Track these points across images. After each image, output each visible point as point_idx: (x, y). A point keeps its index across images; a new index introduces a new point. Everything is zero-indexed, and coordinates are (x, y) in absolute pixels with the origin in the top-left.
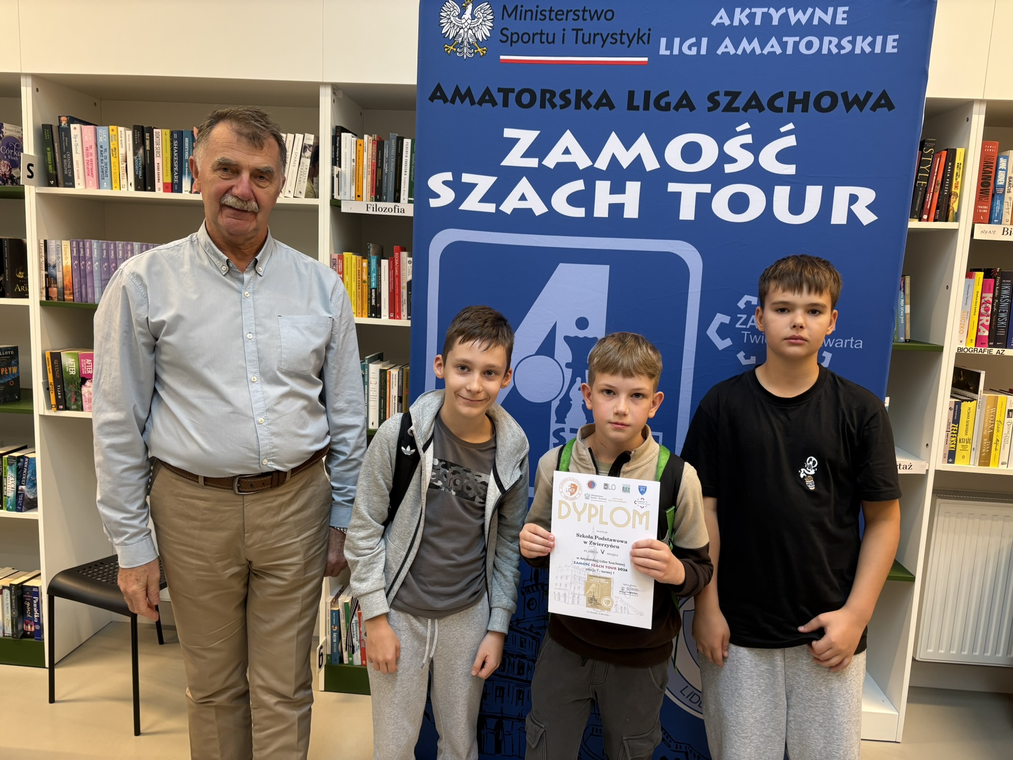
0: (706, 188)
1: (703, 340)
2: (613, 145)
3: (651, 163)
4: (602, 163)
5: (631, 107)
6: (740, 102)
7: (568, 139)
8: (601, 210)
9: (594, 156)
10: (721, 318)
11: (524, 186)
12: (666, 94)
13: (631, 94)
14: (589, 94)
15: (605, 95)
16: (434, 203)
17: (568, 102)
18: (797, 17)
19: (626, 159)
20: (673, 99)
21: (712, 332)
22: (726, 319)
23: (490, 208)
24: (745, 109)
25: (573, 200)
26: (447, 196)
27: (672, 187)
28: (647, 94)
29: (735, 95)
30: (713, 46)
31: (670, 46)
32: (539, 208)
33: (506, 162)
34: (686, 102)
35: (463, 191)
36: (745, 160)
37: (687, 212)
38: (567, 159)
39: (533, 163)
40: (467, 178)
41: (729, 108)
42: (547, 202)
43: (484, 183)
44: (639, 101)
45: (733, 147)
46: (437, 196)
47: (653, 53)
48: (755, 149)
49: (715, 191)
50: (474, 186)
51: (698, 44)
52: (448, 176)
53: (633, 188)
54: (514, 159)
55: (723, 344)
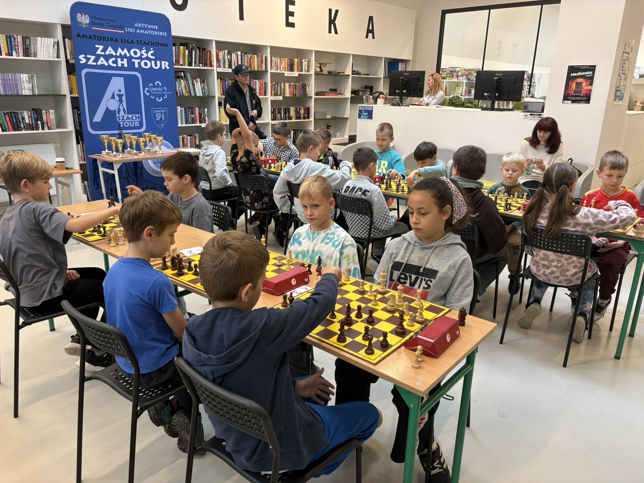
0: (139, 61)
1: (144, 94)
2: (120, 50)
3: (128, 55)
4: (118, 54)
5: (122, 42)
6: (143, 43)
7: (110, 48)
8: (120, 65)
9: (116, 52)
10: (147, 89)
11: (102, 59)
12: (128, 40)
13: (122, 39)
14: (113, 38)
15: (116, 39)
16: (81, 62)
17: (109, 40)
18: (149, 27)
19: (123, 54)
20: (130, 41)
21: (145, 92)
22: (148, 89)
23: (95, 64)
24: (144, 44)
25: (113, 62)
26: (84, 61)
27: (133, 60)
28: (125, 39)
29: (141, 41)
30: (136, 31)
31: (128, 30)
32: (106, 64)
33: (97, 53)
34: (132, 42)
35: (88, 59)
36: (145, 55)
37: (137, 66)
38: (110, 53)
39: (103, 53)
40: (88, 56)
41: (141, 44)
42: (108, 62)
43: (93, 58)
44: (123, 41)
45: (143, 52)
46: (82, 60)
47: (125, 31)
48: (147, 53)
49: (141, 61)
50: (90, 58)
51: (133, 30)
52: (84, 56)
53: (125, 60)
54: (99, 52)
55: (148, 94)
